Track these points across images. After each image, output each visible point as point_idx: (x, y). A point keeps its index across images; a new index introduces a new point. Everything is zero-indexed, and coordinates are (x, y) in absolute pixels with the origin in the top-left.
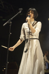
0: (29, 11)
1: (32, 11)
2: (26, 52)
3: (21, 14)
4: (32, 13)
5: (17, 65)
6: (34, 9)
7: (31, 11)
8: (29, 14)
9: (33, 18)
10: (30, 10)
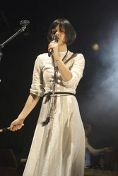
0: (54, 27)
1: (61, 25)
2: (45, 124)
3: (26, 34)
4: (60, 30)
5: (14, 156)
6: (66, 22)
7: (58, 28)
8: (54, 33)
9: (64, 43)
10: (57, 23)
